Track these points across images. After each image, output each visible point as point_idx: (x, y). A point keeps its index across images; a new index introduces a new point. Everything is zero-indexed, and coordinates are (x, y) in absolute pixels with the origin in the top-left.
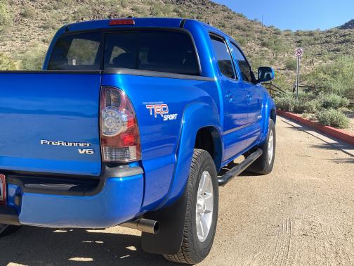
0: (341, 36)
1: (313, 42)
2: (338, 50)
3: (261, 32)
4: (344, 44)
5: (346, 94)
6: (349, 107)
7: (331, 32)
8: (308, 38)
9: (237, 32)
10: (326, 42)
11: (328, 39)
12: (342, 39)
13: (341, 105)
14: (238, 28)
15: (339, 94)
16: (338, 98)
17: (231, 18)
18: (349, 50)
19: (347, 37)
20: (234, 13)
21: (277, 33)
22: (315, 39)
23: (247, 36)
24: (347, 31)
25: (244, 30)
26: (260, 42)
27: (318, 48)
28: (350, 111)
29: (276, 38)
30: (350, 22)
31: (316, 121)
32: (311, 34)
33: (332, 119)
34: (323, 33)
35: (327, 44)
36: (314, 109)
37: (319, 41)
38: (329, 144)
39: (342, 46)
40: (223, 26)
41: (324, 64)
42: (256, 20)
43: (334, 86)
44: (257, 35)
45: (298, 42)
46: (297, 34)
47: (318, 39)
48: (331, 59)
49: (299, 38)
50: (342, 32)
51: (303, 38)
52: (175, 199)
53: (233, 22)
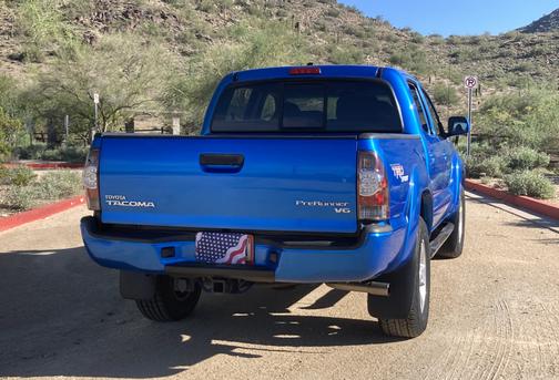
0: (527, 45)
1: (478, 55)
2: (522, 69)
3: (388, 39)
4: (532, 59)
5: (545, 146)
6: (549, 167)
7: (509, 38)
8: (470, 49)
9: (347, 38)
10: (502, 55)
11: (505, 50)
12: (529, 49)
13: (537, 164)
14: (349, 32)
15: (532, 147)
16: (532, 154)
17: (336, 16)
18: (541, 69)
19: (537, 47)
20: (341, 6)
21: (417, 40)
22: (482, 50)
23: (365, 45)
24: (536, 36)
25: (359, 36)
26: (388, 57)
27: (487, 66)
28: (552, 173)
29: (414, 48)
30: (541, 19)
31: (504, 189)
32: (474, 41)
33: (529, 186)
34: (496, 39)
35: (503, 59)
36: (498, 171)
37: (489, 55)
38: (529, 220)
39: (529, 63)
40: (323, 29)
41: (498, 93)
42: (378, 17)
43: (524, 134)
44: (380, 45)
45: (453, 56)
46: (451, 42)
47: (486, 51)
48: (510, 85)
49: (454, 49)
50: (529, 37)
51: (462, 48)
52: (405, 261)
53: (340, 21)
